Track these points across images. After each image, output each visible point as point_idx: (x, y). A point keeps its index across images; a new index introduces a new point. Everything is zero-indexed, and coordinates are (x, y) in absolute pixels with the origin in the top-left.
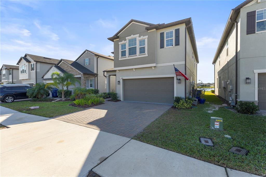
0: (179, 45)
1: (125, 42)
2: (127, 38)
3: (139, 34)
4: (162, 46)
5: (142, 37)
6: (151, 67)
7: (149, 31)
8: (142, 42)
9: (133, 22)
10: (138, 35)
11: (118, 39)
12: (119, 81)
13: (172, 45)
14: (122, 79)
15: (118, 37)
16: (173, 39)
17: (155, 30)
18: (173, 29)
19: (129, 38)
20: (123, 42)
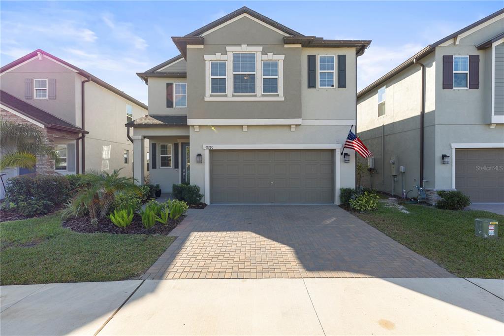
0: (345, 88)
1: (224, 57)
2: (228, 48)
3: (262, 47)
4: (312, 84)
5: (270, 56)
6: (290, 126)
7: (286, 46)
8: (269, 67)
9: (245, 15)
10: (260, 48)
11: (202, 46)
12: (199, 155)
13: (333, 86)
14: (210, 150)
15: (202, 42)
16: (333, 73)
17: (300, 46)
18: (333, 54)
19: (237, 49)
20: (218, 57)
